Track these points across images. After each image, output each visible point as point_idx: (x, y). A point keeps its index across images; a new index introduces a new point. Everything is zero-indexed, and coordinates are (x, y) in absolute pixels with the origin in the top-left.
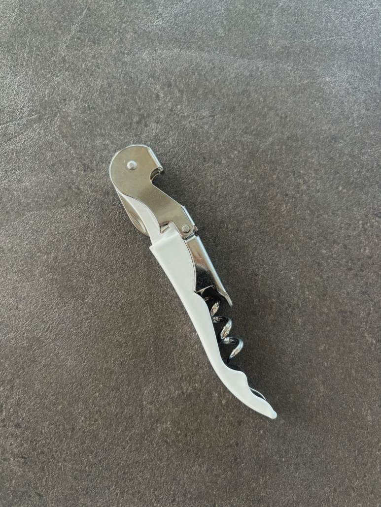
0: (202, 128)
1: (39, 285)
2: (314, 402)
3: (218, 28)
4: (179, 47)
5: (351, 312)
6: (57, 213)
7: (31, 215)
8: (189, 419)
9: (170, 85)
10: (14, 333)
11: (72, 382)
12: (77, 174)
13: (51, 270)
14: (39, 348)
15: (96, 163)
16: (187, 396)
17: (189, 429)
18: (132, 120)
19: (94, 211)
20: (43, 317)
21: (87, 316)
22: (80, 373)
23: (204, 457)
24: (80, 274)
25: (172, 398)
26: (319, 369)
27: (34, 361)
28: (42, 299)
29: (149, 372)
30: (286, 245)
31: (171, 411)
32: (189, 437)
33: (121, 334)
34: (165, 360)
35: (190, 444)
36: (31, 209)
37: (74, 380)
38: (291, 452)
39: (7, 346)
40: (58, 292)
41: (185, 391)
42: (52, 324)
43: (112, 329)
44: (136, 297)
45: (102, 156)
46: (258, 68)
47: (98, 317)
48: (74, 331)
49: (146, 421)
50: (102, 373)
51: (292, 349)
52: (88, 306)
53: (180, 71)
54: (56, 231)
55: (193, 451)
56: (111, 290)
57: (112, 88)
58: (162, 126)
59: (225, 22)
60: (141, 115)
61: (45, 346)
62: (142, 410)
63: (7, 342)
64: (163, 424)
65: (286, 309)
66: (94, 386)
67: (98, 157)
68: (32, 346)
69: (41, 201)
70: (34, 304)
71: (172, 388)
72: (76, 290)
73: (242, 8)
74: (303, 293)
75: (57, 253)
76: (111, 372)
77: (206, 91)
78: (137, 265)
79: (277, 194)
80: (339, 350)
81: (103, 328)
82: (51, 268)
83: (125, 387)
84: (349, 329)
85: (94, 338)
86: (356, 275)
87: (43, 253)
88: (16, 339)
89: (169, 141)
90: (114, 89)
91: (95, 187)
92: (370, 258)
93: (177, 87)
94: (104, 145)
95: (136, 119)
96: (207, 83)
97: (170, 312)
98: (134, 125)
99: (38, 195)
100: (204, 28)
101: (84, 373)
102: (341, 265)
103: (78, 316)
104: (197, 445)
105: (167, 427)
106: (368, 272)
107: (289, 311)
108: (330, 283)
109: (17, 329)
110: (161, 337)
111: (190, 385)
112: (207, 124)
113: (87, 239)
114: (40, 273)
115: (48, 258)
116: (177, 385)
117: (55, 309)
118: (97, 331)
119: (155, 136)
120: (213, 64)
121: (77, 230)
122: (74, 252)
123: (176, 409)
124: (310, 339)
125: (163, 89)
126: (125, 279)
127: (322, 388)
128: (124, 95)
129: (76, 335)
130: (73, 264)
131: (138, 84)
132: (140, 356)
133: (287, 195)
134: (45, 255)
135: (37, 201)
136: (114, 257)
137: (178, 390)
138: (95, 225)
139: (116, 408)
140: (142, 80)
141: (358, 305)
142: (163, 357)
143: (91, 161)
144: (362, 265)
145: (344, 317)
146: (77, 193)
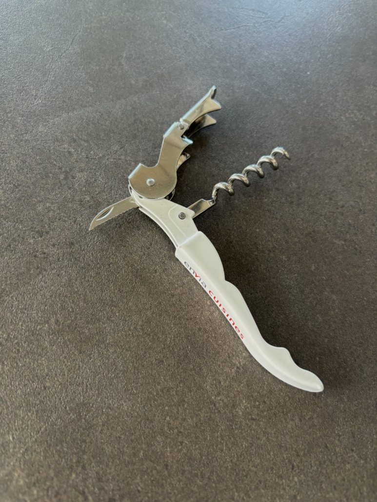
0: (120, 159)
1: (55, 355)
2: (336, 311)
3: (88, 88)
4: (66, 112)
5: (314, 231)
6: (36, 283)
7: (12, 297)
8: (258, 387)
9: (75, 141)
10: (56, 412)
11: (139, 422)
12: (36, 242)
13: (58, 334)
14: (88, 412)
15: (48, 225)
16: (243, 368)
17: (263, 395)
18: (59, 179)
19: (68, 264)
20: (76, 380)
21: (115, 355)
22: (141, 409)
23: (291, 410)
24: (88, 323)
25: (232, 378)
26: (323, 285)
27: (91, 427)
28: (65, 365)
29: (200, 369)
30: (237, 210)
31: (239, 389)
32: (268, 401)
33: (156, 351)
34: (207, 350)
35: (272, 407)
36: (8, 293)
37: (139, 420)
38: (348, 359)
39: (55, 431)
40: (77, 350)
41: (239, 365)
42: (88, 382)
43: (145, 353)
44: (149, 313)
45: (50, 218)
46: (135, 102)
47: (127, 350)
48: (112, 375)
49: (225, 413)
50: (161, 396)
51: (294, 281)
52: (112, 345)
53: (76, 128)
54: (43, 299)
55: (279, 411)
56: (123, 320)
57: (27, 163)
58: (86, 172)
59: (91, 82)
60: (64, 172)
61: (93, 405)
62: (215, 406)
63: (53, 426)
64: (240, 406)
65: (269, 254)
66: (160, 412)
67: (46, 220)
68: (80, 413)
69: (14, 280)
70: (60, 375)
71: (227, 369)
72: (93, 338)
73: (98, 68)
74: (272, 236)
75: (56, 317)
76: (168, 390)
77: (106, 132)
78: (134, 287)
79: (206, 178)
80: (325, 262)
81: (136, 356)
82: (58, 333)
83: (188, 394)
84: (322, 244)
85: (134, 370)
86: (299, 204)
87: (42, 324)
88: (61, 418)
89: (100, 181)
90: (29, 163)
91: (58, 245)
92: (299, 188)
93: (81, 139)
94: (46, 208)
95: (62, 177)
96: (104, 127)
97: (185, 309)
98: (64, 182)
99: (8, 278)
100: (77, 92)
101: (144, 407)
102: (284, 203)
103: (108, 360)
104: (279, 404)
105: (245, 406)
106: (305, 198)
107: (272, 255)
108: (285, 219)
109: (56, 408)
110: (191, 333)
111: (239, 358)
112: (122, 155)
113: (76, 290)
114: (50, 343)
115: (49, 326)
116: (230, 365)
117: (83, 366)
118: (133, 363)
119: (86, 182)
120: (100, 112)
121: (63, 288)
122: (72, 307)
123: (242, 385)
124: (301, 266)
125: (71, 146)
126: (130, 304)
127: (334, 297)
128: (40, 164)
129: (117, 377)
130: (76, 318)
131: (48, 151)
132: (184, 360)
133: (214, 176)
134: (45, 325)
135: (11, 283)
136: (110, 291)
137: (233, 368)
138: (77, 275)
139: (192, 419)
140: (49, 147)
141: (314, 223)
142: (203, 349)
143: (42, 226)
144: (298, 196)
145: (312, 237)
146: (44, 258)
